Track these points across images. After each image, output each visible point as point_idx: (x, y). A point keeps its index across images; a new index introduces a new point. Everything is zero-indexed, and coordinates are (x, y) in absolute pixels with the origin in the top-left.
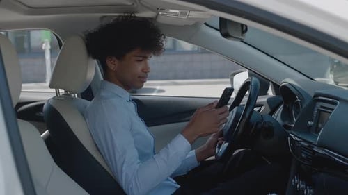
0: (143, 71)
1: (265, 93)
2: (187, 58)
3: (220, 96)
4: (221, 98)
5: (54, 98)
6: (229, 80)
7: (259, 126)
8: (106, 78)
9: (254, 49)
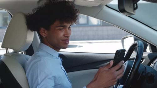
0: (64, 35)
1: (145, 51)
2: (95, 28)
3: (115, 53)
4: (115, 54)
5: (5, 55)
6: (120, 41)
7: (144, 74)
8: (42, 41)
9: (140, 23)
